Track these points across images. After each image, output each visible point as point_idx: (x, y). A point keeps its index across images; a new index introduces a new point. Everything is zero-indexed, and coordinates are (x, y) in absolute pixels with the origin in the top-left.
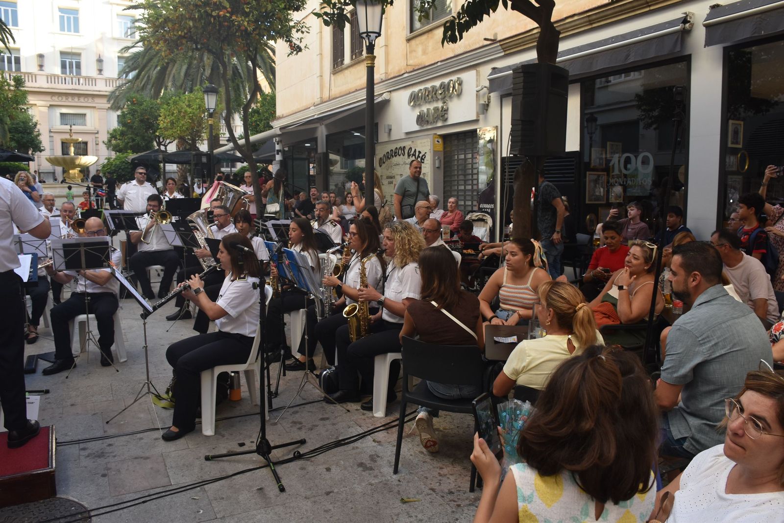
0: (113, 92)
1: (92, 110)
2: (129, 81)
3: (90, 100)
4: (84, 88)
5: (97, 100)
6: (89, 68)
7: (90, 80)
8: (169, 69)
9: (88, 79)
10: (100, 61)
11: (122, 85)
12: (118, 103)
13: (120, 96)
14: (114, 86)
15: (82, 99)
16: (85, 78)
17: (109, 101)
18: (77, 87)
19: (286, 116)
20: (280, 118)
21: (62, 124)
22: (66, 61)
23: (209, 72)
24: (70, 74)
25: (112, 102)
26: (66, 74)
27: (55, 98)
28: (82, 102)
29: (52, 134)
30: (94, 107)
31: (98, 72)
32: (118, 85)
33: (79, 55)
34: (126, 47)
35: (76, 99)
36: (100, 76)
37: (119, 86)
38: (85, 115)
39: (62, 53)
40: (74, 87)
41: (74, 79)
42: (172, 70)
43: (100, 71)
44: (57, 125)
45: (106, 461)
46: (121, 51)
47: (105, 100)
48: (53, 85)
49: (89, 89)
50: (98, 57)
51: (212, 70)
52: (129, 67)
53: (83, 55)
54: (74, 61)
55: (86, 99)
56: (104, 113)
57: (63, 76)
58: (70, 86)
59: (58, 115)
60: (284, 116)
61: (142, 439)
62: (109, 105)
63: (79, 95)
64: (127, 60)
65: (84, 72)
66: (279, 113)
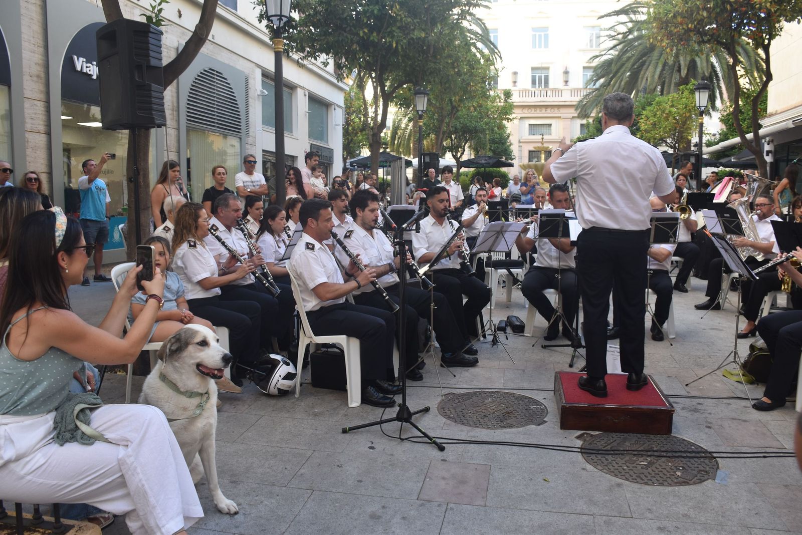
0: (581, 101)
1: (557, 120)
2: (597, 89)
3: (556, 110)
4: (551, 99)
5: (562, 110)
6: (556, 81)
7: (557, 91)
8: (642, 72)
9: (555, 90)
10: (566, 73)
11: (590, 93)
12: (585, 111)
13: (588, 104)
14: (582, 95)
15: (549, 110)
16: (552, 90)
17: (576, 110)
18: (545, 99)
19: (780, 113)
20: (771, 115)
21: (529, 135)
22: (536, 76)
23: (685, 72)
24: (539, 87)
25: (578, 112)
26: (535, 87)
27: (525, 111)
28: (549, 113)
29: (521, 144)
30: (560, 117)
31: (564, 84)
32: (585, 94)
33: (548, 68)
34: (594, 57)
35: (544, 111)
36: (566, 87)
37: (587, 95)
38: (550, 125)
39: (533, 69)
40: (542, 99)
41: (542, 92)
42: (645, 73)
43: (566, 82)
44: (526, 135)
45: (704, 415)
46: (588, 62)
47: (572, 110)
48: (524, 99)
49: (555, 100)
50: (564, 70)
51: (688, 70)
52: (597, 75)
53: (550, 69)
54: (543, 75)
55: (552, 110)
56: (568, 122)
57: (533, 90)
58: (539, 99)
59: (527, 126)
60: (778, 112)
61: (729, 404)
62: (576, 115)
63: (546, 107)
64: (595, 69)
65: (551, 85)
66: (770, 109)
